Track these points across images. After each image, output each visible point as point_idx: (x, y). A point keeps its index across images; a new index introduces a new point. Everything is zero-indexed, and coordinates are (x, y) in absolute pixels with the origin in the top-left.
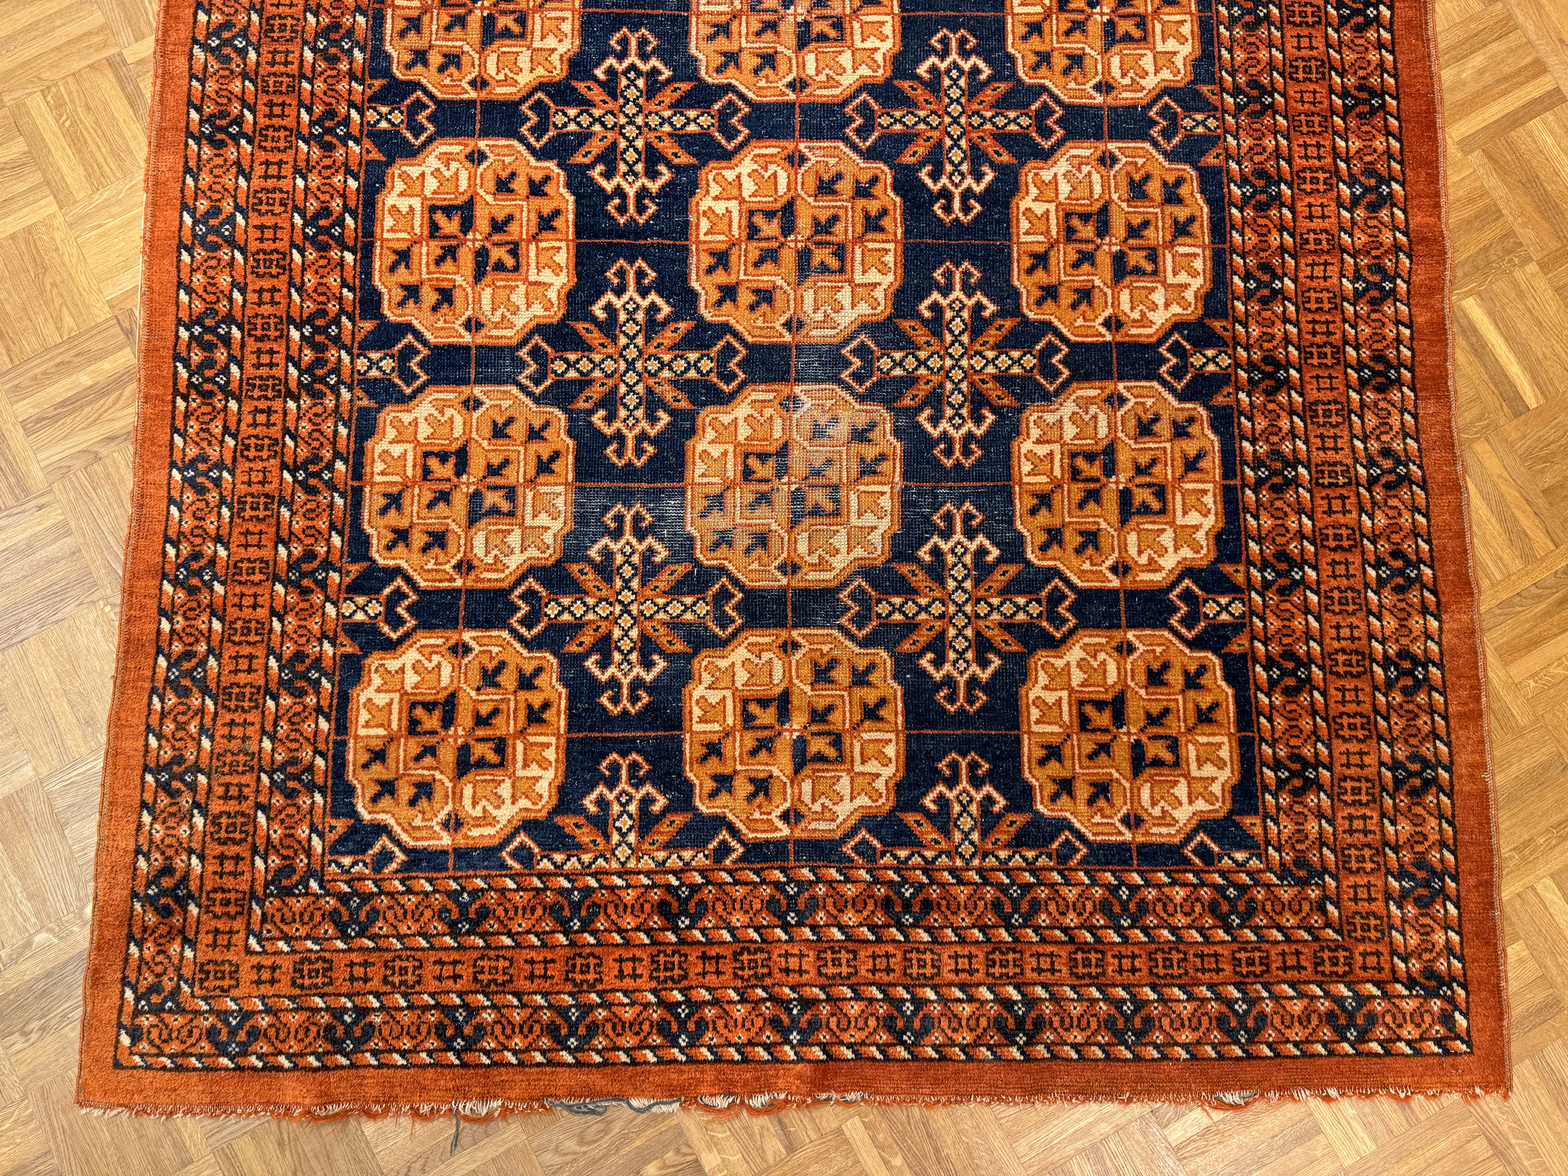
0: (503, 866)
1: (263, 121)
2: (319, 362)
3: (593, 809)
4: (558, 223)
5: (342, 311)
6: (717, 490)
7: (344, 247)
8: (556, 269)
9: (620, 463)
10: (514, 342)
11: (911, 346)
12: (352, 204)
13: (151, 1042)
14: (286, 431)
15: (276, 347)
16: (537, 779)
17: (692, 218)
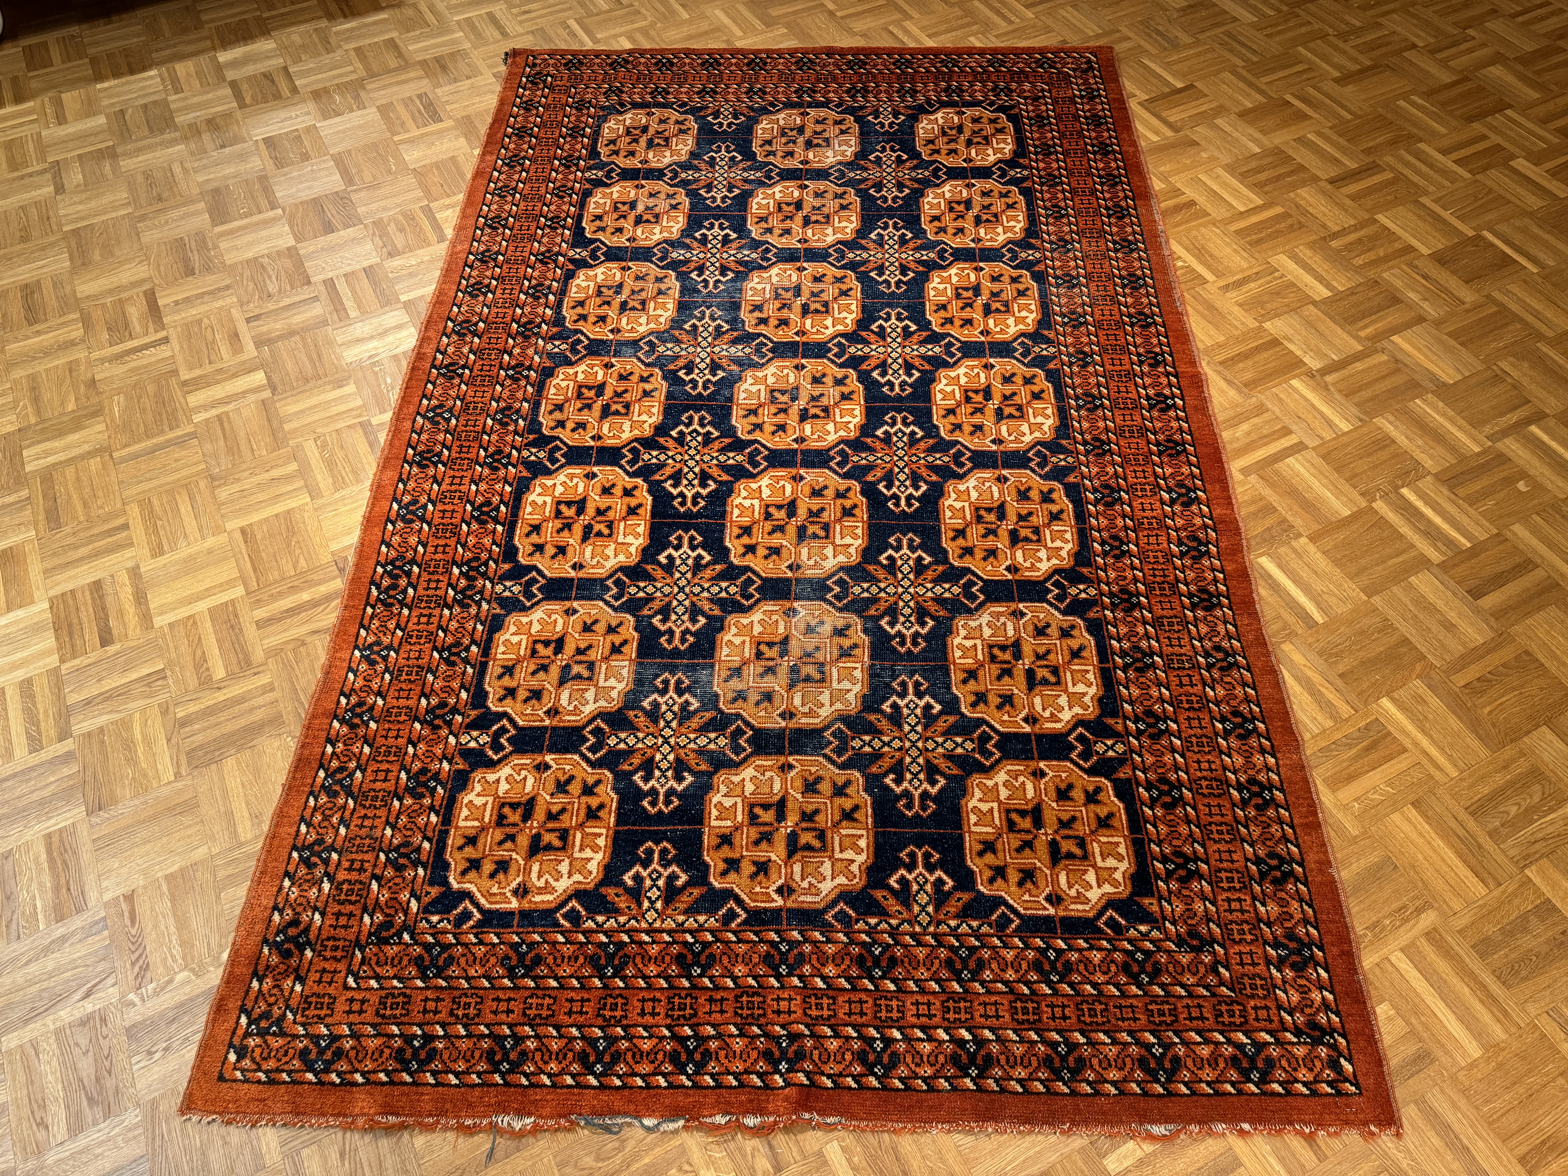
0: (557, 924)
1: (455, 455)
2: (469, 587)
3: (630, 883)
4: (640, 511)
5: (490, 558)
6: (737, 665)
7: (497, 523)
8: (637, 536)
9: (670, 648)
10: (604, 576)
11: (874, 580)
12: (506, 499)
13: (253, 1060)
15: (441, 578)
16: (589, 860)
17: (728, 509)
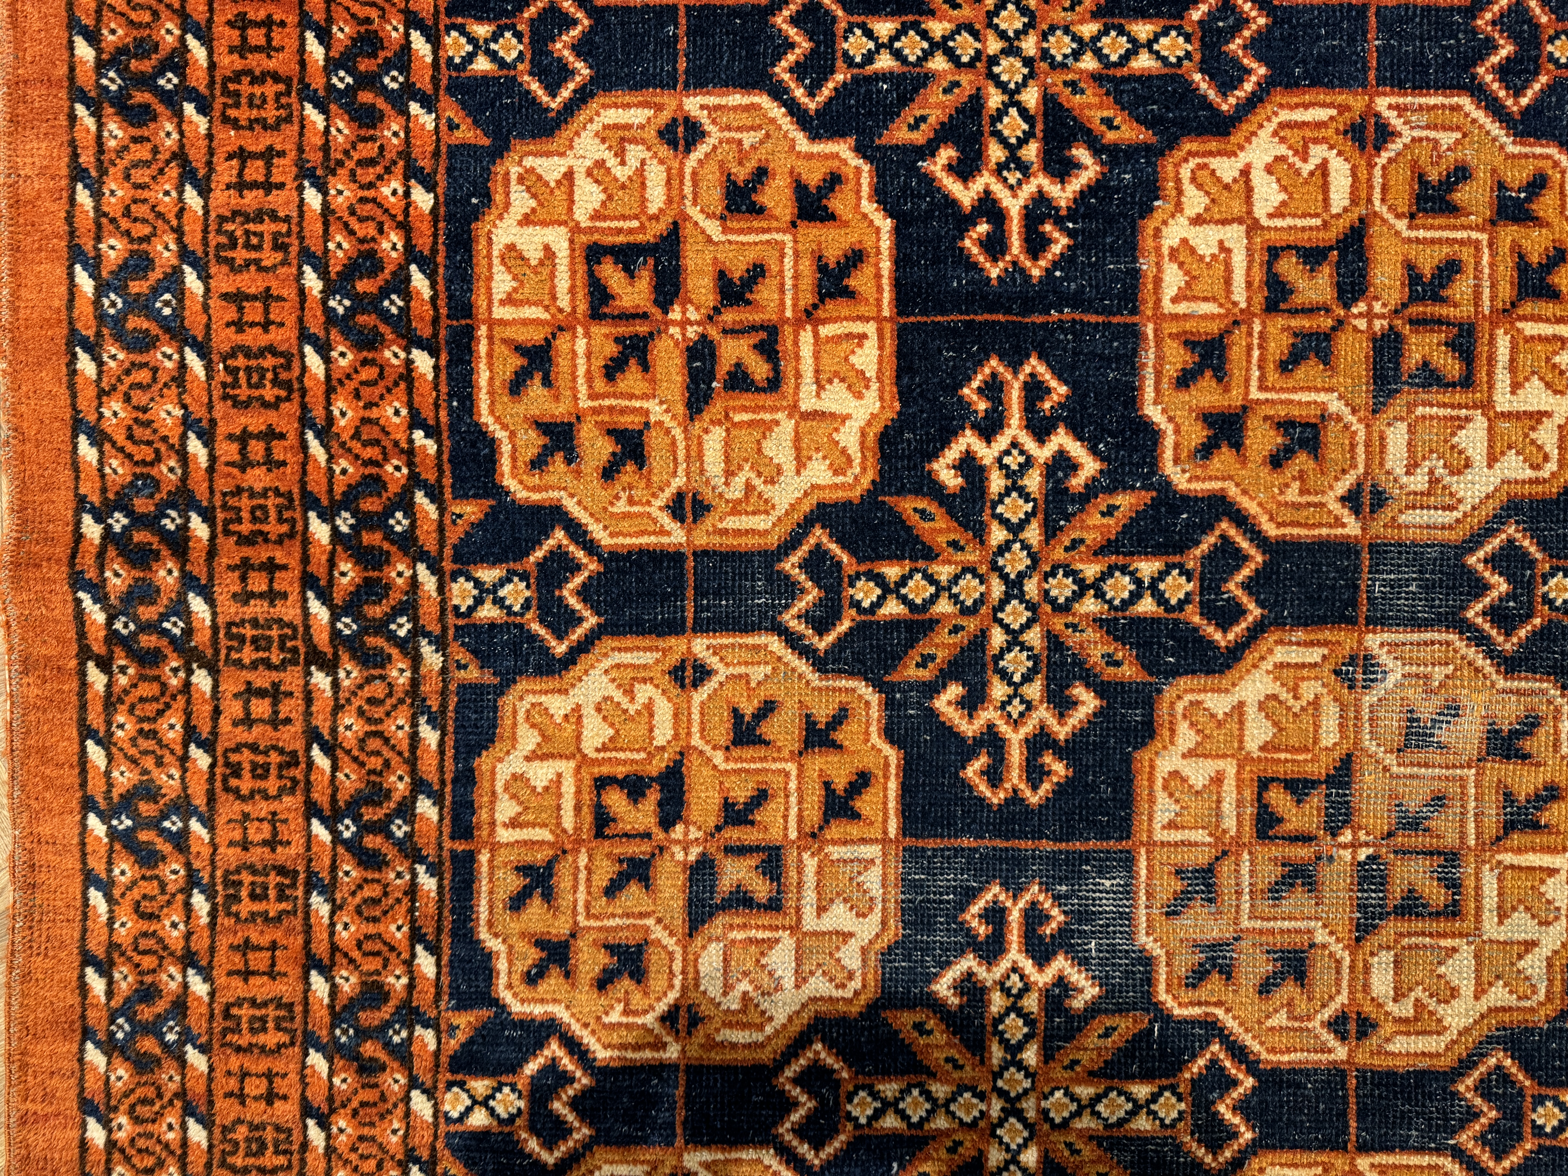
1: (228, 62)
2: (372, 588)
4: (859, 281)
5: (415, 480)
6: (1202, 858)
7: (412, 341)
9: (997, 798)
10: (773, 541)
12: (423, 243)
14: (313, 736)
15: (280, 557)
17: (1146, 265)
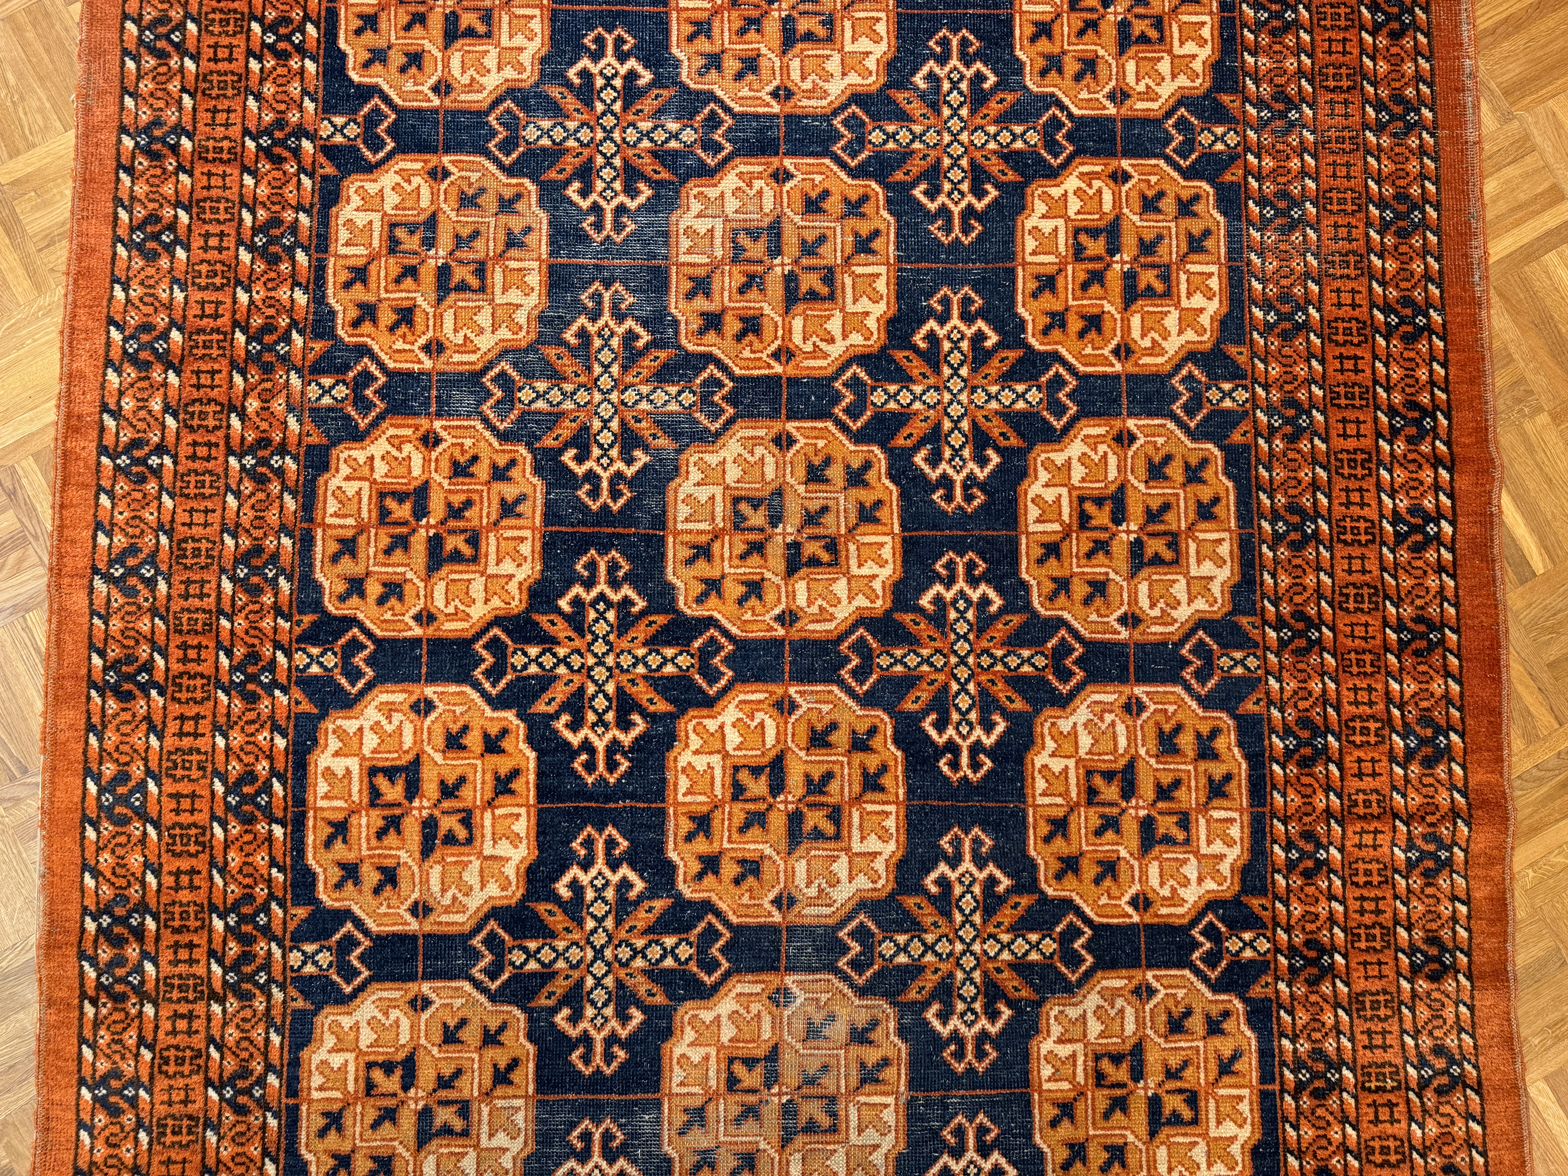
1: (176, 667)
2: (246, 957)
4: (517, 785)
5: (271, 896)
7: (272, 820)
8: (514, 840)
9: (588, 1071)
10: (467, 928)
11: (915, 928)
12: (280, 765)
14: (211, 1040)
15: (196, 940)
17: (670, 776)
